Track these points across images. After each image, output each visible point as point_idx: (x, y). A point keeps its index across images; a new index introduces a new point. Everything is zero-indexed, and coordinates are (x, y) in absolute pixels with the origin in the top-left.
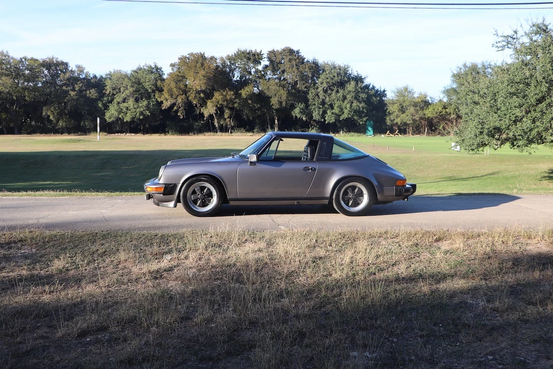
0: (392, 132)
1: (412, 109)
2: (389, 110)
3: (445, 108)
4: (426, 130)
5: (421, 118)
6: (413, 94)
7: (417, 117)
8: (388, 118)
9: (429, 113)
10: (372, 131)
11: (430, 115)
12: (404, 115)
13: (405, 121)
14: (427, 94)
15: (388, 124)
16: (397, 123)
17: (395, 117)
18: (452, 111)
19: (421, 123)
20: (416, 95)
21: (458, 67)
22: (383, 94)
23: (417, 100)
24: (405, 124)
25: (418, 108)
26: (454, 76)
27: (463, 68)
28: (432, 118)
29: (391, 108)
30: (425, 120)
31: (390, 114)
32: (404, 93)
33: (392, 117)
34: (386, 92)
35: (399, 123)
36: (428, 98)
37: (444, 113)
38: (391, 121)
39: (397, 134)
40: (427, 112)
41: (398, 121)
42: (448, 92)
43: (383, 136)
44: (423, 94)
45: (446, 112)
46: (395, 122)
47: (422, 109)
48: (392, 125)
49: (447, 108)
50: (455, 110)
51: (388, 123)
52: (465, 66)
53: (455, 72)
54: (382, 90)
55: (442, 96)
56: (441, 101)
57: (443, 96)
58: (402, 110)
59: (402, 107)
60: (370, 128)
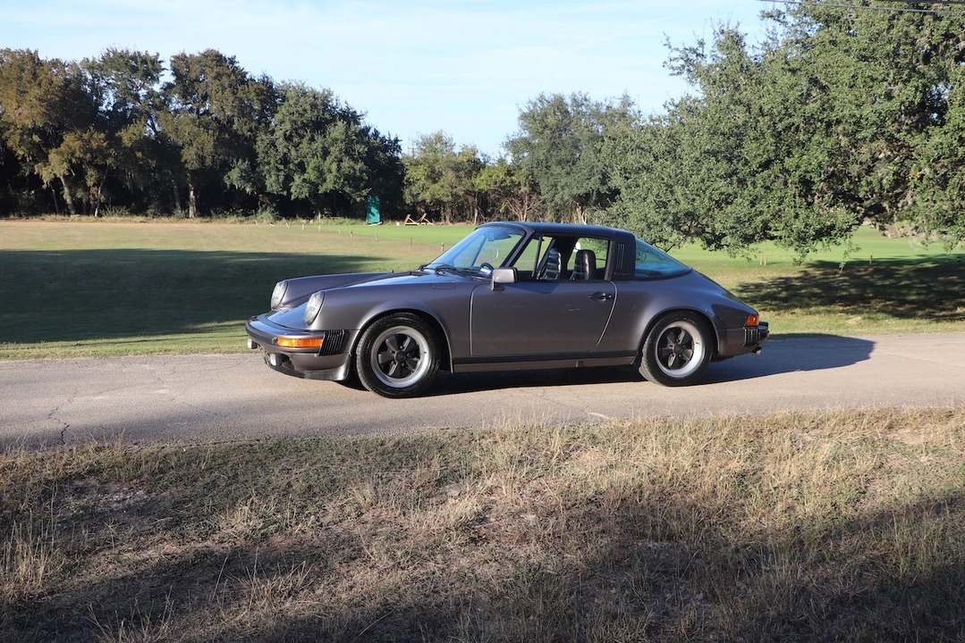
0: (416, 217)
1: (450, 176)
2: (408, 176)
3: (509, 173)
4: (476, 215)
5: (468, 192)
6: (452, 146)
7: (460, 191)
8: (407, 192)
9: (481, 182)
10: (378, 216)
11: (483, 186)
12: (437, 186)
13: (438, 197)
14: (478, 148)
15: (408, 202)
16: (424, 201)
17: (420, 189)
18: (522, 179)
19: (467, 200)
20: (457, 150)
21: (530, 102)
22: (394, 145)
23: (460, 159)
24: (439, 203)
25: (462, 174)
26: (524, 117)
27: (539, 104)
28: (486, 192)
29: (412, 173)
30: (474, 197)
31: (410, 183)
32: (435, 144)
33: (414, 189)
34: (399, 143)
35: (428, 201)
36: (478, 156)
37: (508, 183)
38: (413, 196)
39: (424, 221)
40: (478, 182)
41: (427, 196)
42: (514, 146)
43: (398, 224)
44: (470, 147)
45: (512, 181)
46: (420, 198)
47: (469, 175)
48: (415, 204)
49: (513, 175)
50: (527, 178)
51: (408, 200)
52: (542, 99)
53: (526, 111)
54: (392, 139)
55: (503, 152)
56: (502, 161)
57: (505, 153)
58: (434, 176)
59: (433, 172)
60: (374, 210)
